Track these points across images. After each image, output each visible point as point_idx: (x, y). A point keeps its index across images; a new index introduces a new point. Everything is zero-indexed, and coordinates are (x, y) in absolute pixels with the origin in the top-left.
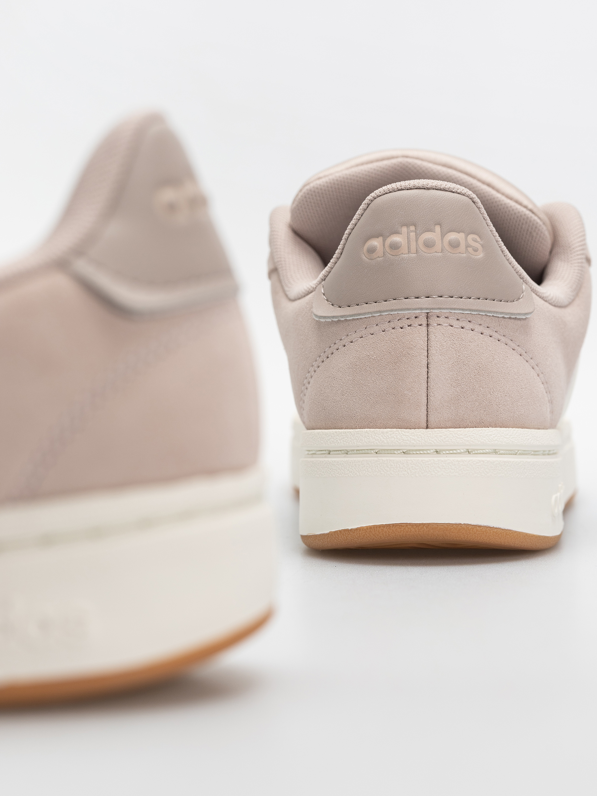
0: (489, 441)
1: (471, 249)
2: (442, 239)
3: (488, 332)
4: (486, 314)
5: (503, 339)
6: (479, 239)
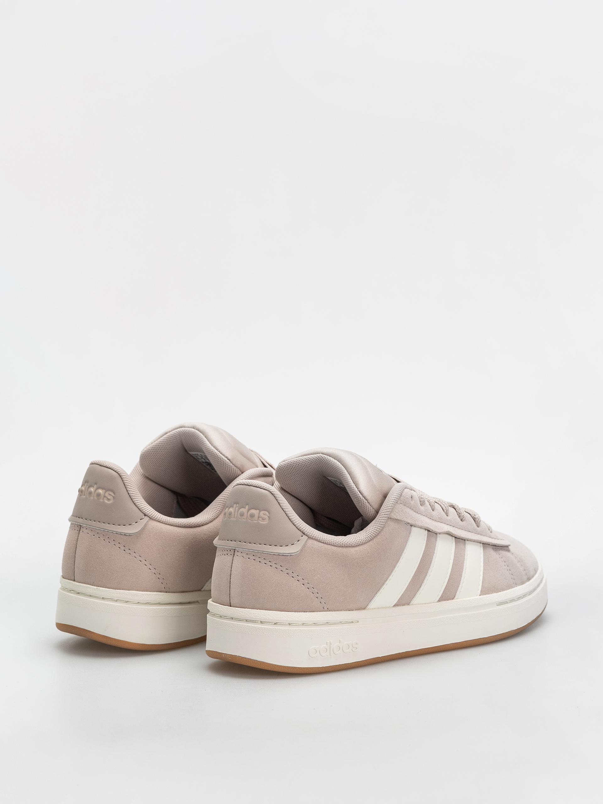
1: (261, 518)
2: (248, 512)
3: (264, 561)
4: (263, 552)
5: (274, 566)
6: (267, 514)
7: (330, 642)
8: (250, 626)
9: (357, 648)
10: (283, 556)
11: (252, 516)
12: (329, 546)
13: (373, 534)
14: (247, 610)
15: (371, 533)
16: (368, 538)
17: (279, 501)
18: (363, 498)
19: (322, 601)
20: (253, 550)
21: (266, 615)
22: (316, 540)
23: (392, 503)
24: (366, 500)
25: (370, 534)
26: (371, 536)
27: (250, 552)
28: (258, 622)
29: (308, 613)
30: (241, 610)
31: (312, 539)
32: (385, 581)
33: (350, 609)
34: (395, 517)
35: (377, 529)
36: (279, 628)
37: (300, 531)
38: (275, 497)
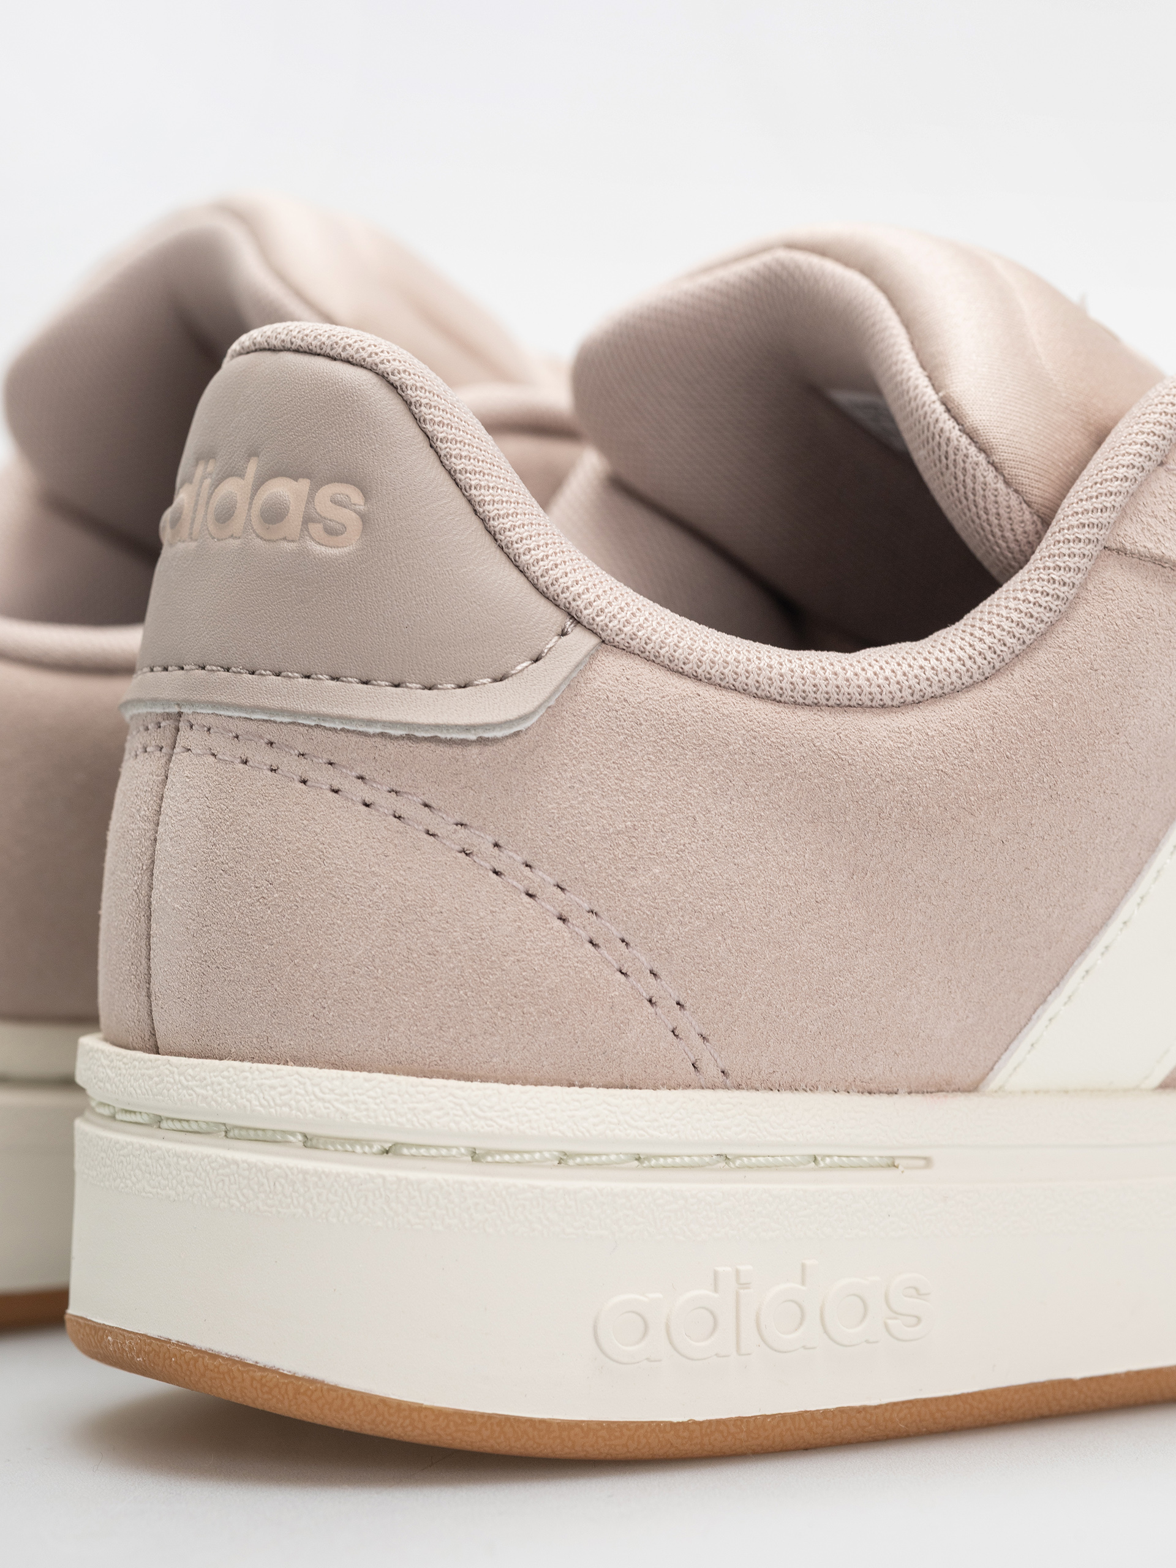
0: (262, 1105)
1: (320, 526)
2: (252, 498)
3: (324, 777)
4: (320, 724)
5: (386, 802)
6: (356, 497)
7: (738, 1272)
8: (236, 1163)
9: (919, 1320)
10: (440, 749)
11: (274, 515)
12: (731, 698)
13: (1009, 641)
14: (227, 1069)
15: (997, 632)
16: (979, 660)
17: (429, 427)
18: (965, 440)
19: (686, 1021)
20: (264, 710)
21: (327, 1097)
22: (652, 659)
23: (1127, 460)
24: (982, 450)
25: (989, 640)
26: (999, 648)
27: (253, 726)
28: (291, 1138)
29: (592, 1090)
30: (194, 1067)
31: (627, 650)
32: (1097, 930)
33: (873, 1086)
34: (1146, 543)
35: (1035, 611)
36: (402, 1174)
37: (554, 601)
38: (408, 404)
